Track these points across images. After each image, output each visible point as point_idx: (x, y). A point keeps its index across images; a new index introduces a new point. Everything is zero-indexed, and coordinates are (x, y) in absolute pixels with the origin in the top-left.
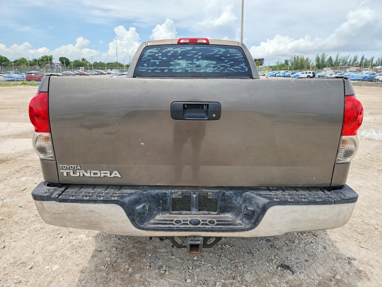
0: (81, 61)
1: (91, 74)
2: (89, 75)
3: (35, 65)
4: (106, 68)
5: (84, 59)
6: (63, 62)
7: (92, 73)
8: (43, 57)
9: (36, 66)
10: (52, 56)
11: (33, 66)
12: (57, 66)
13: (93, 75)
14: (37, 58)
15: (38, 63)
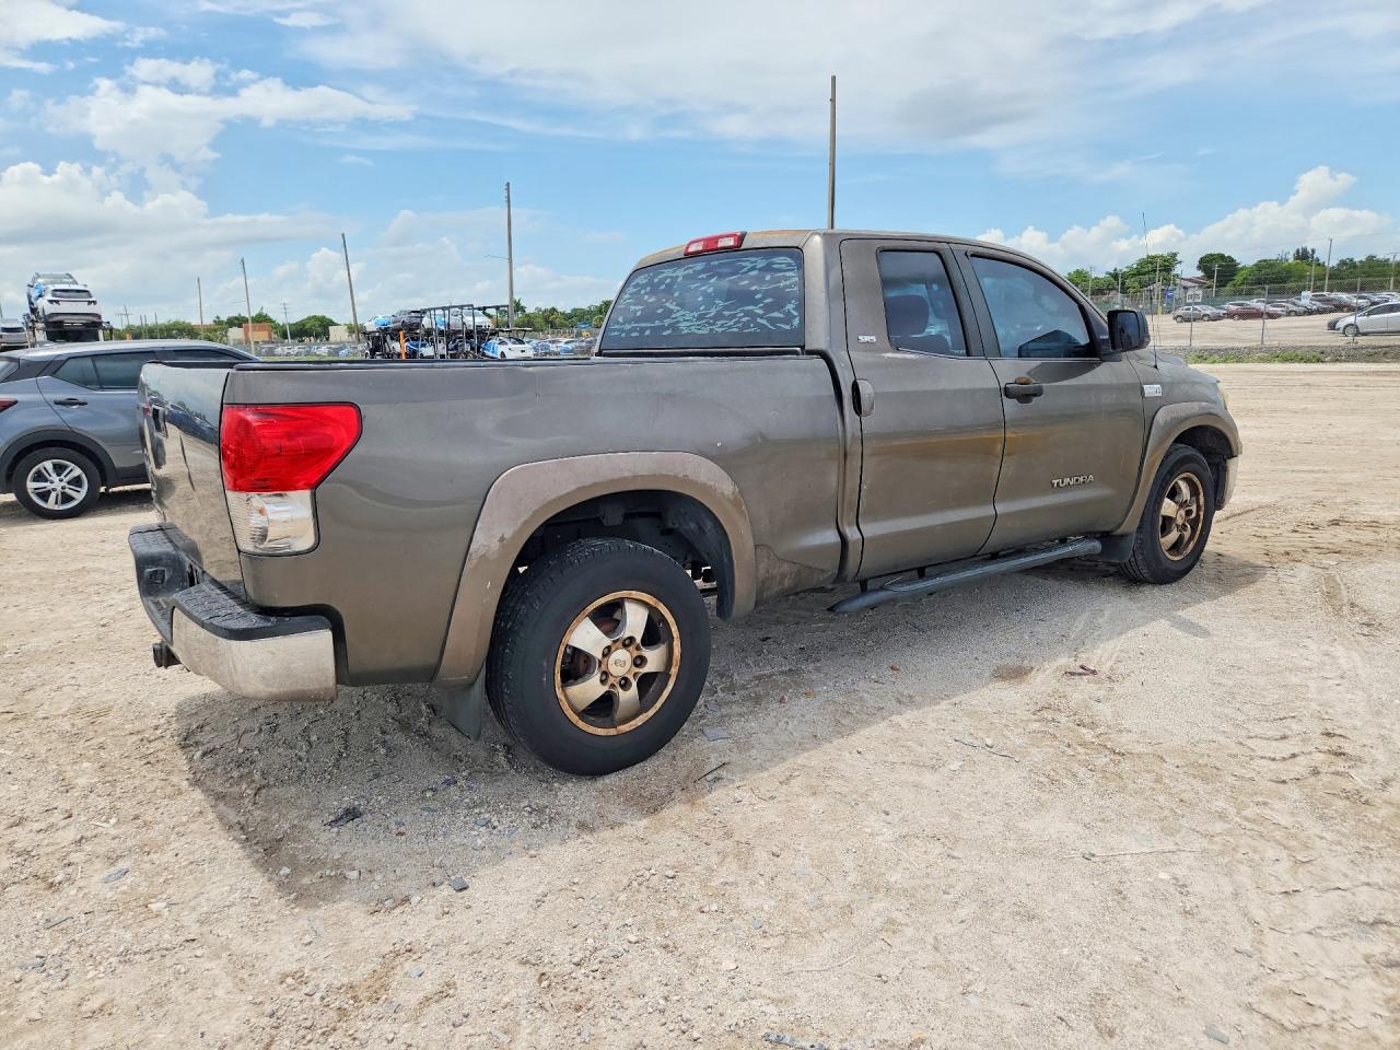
0: (1291, 260)
1: (1289, 314)
2: (1279, 316)
3: (1113, 289)
4: (1392, 282)
5: (1305, 250)
6: (1209, 274)
7: (1295, 308)
8: (1142, 263)
9: (1113, 293)
10: (1175, 254)
11: (1105, 294)
12: (1185, 288)
13: (1297, 314)
14: (1123, 268)
15: (1123, 284)
